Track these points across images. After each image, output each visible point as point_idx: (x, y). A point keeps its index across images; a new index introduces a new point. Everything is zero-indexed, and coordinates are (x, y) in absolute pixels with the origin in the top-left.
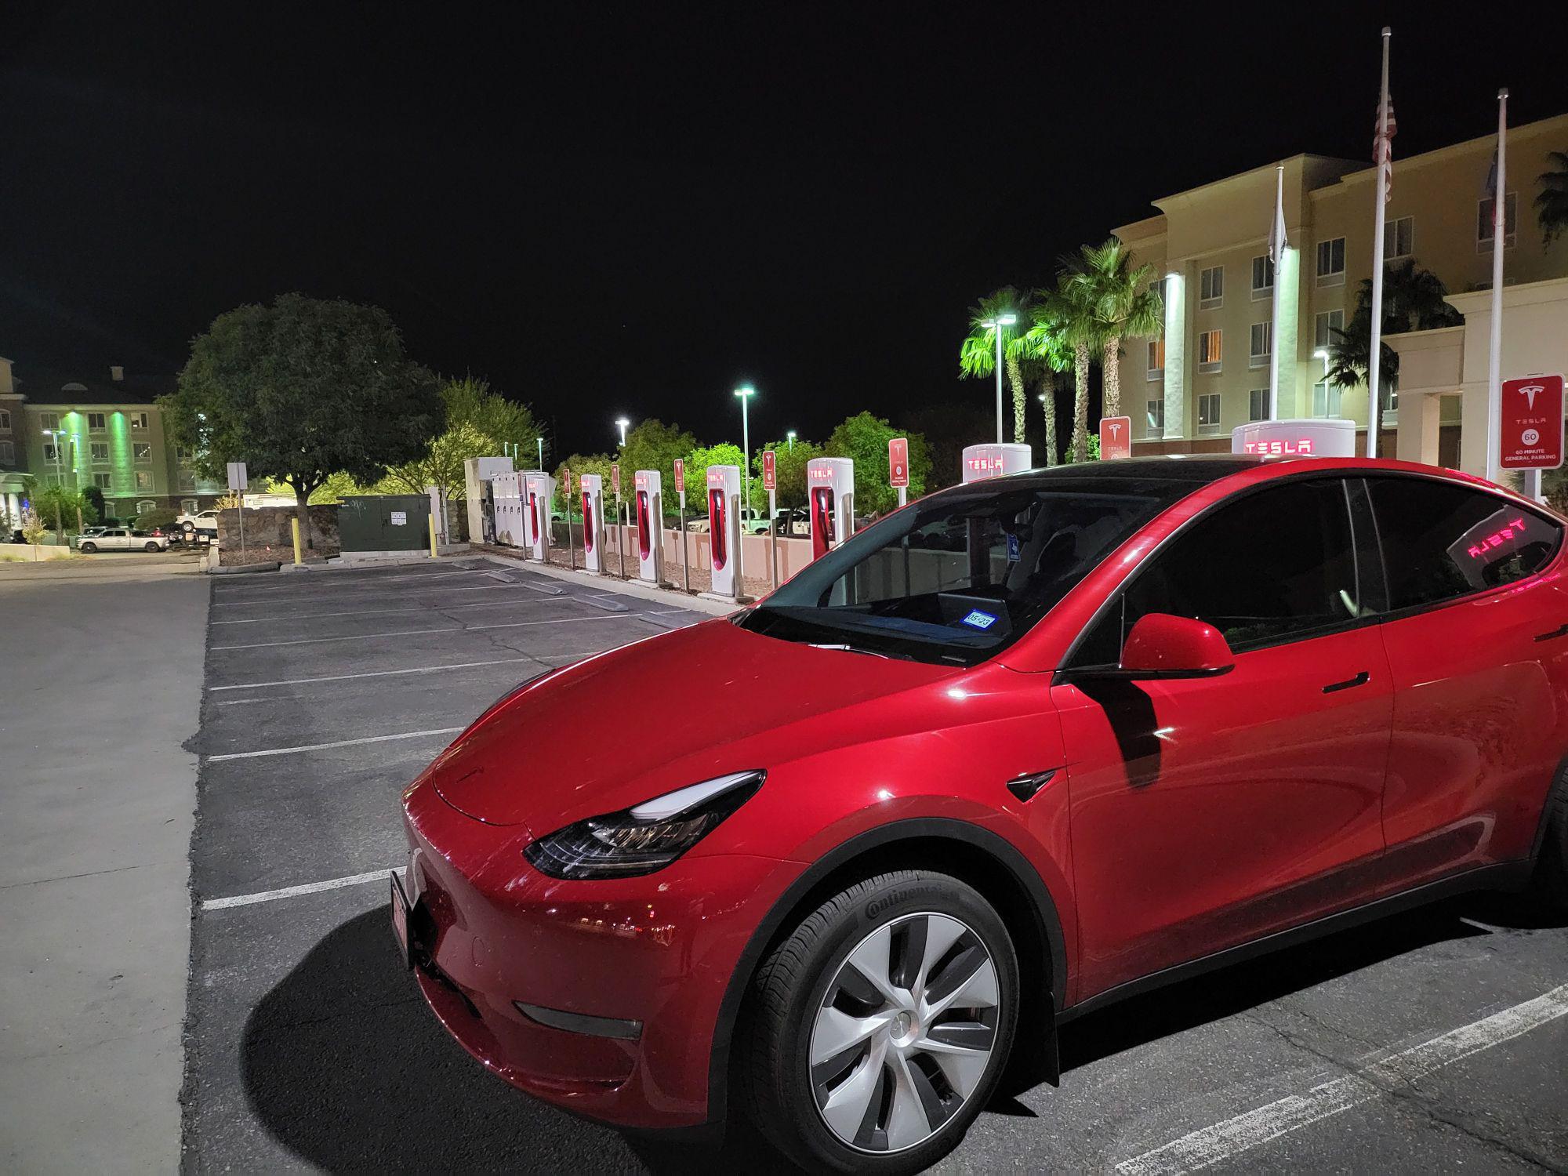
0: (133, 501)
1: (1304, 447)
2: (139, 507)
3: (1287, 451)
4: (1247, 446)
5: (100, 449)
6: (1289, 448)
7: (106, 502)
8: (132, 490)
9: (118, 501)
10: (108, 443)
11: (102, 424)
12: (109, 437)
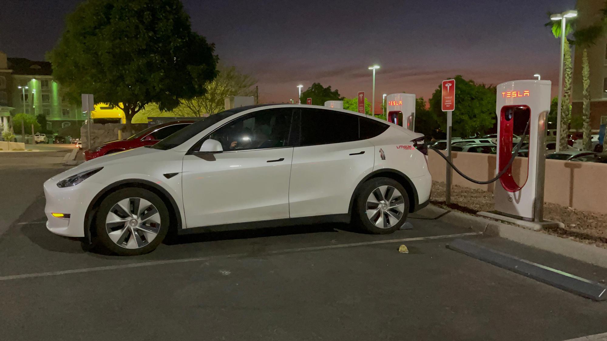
0: (60, 122)
1: (526, 93)
2: (63, 125)
3: (519, 96)
4: (503, 93)
5: (45, 96)
6: (520, 95)
7: (48, 122)
8: (60, 117)
9: (54, 122)
10: (49, 94)
11: (47, 85)
12: (50, 91)
